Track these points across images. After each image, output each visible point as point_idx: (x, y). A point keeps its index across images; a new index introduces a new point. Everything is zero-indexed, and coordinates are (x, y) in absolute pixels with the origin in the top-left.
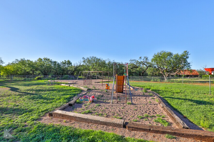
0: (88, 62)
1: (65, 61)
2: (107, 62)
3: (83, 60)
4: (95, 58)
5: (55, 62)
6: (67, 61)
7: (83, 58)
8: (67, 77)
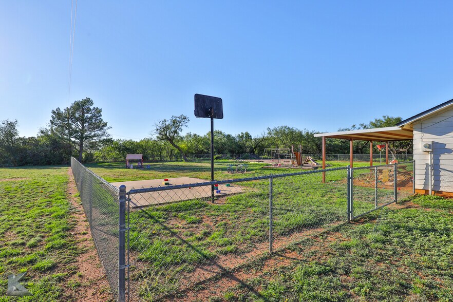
0: (275, 134)
1: (242, 133)
2: (304, 133)
3: (268, 132)
4: (285, 127)
5: (229, 136)
6: (244, 133)
7: (269, 129)
8: (247, 157)
